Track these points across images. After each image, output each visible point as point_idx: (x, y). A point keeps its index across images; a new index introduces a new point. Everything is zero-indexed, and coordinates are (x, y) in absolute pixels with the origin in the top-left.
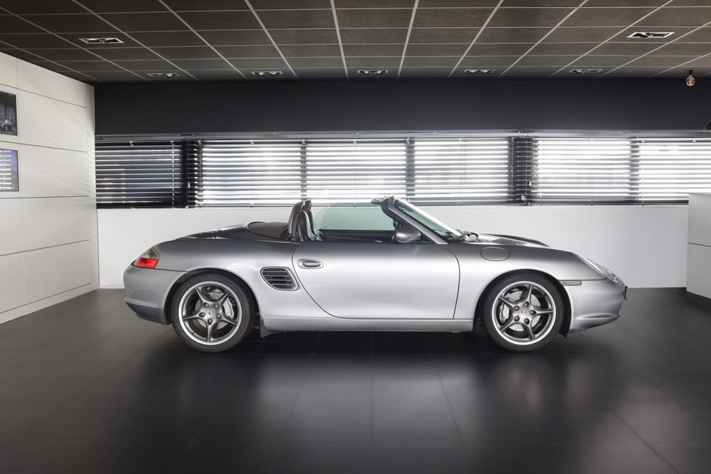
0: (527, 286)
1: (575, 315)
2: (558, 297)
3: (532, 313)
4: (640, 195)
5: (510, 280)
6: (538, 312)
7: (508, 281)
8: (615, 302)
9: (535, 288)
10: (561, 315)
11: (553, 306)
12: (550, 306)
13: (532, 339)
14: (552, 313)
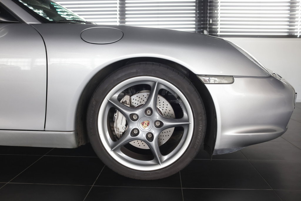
0: (150, 84)
1: (224, 128)
2: (198, 101)
3: (158, 124)
4: (296, 31)
5: (123, 74)
6: (166, 123)
7: (120, 76)
8: (282, 110)
9: (163, 87)
10: (202, 127)
11: (189, 114)
12: (185, 114)
13: (158, 163)
14: (188, 125)
